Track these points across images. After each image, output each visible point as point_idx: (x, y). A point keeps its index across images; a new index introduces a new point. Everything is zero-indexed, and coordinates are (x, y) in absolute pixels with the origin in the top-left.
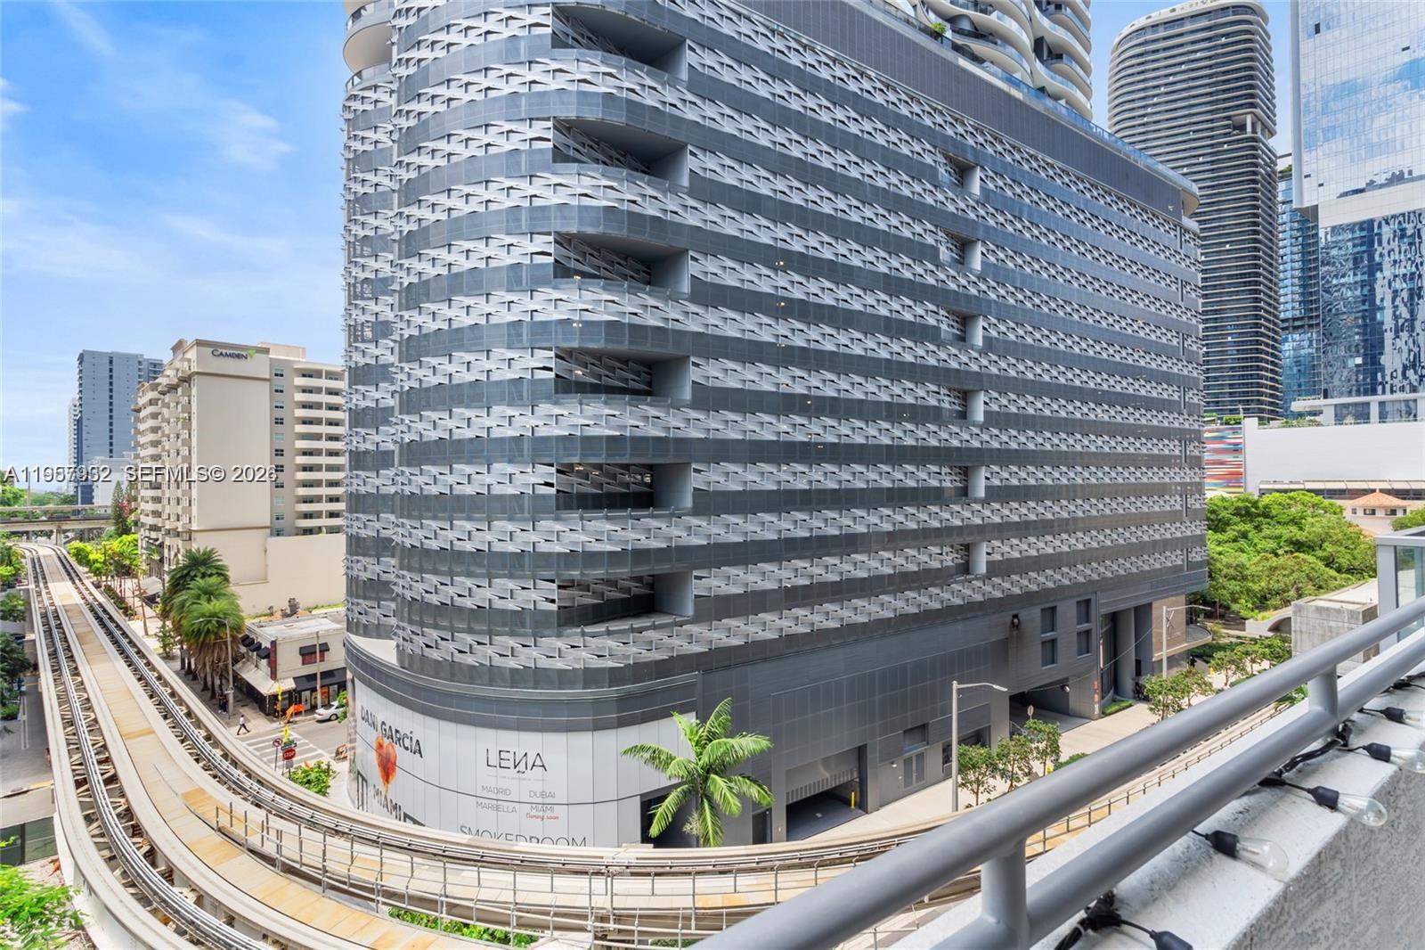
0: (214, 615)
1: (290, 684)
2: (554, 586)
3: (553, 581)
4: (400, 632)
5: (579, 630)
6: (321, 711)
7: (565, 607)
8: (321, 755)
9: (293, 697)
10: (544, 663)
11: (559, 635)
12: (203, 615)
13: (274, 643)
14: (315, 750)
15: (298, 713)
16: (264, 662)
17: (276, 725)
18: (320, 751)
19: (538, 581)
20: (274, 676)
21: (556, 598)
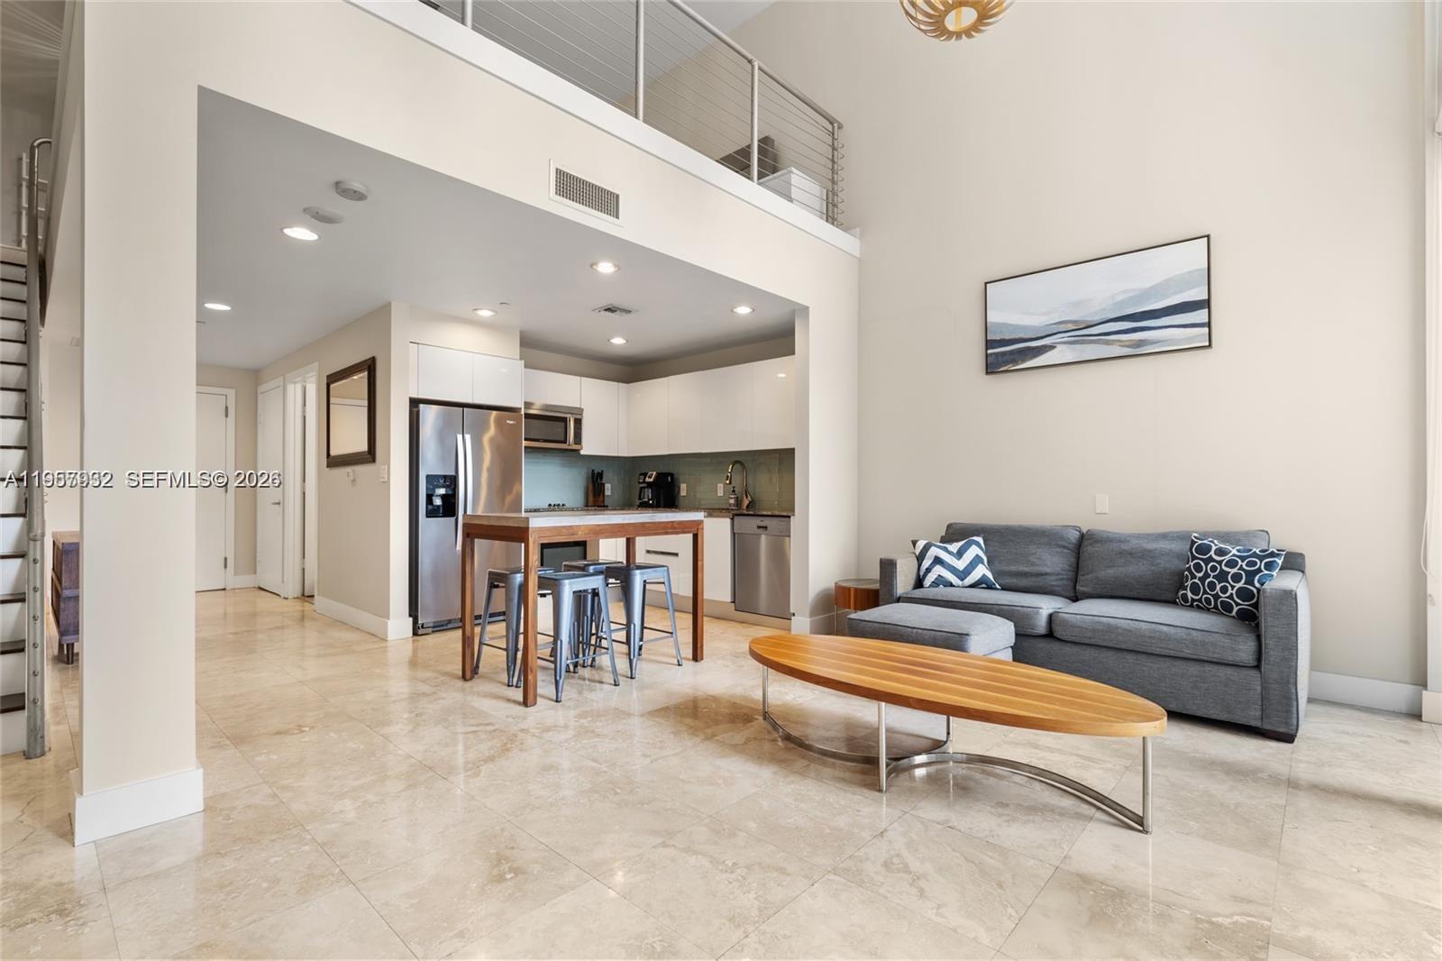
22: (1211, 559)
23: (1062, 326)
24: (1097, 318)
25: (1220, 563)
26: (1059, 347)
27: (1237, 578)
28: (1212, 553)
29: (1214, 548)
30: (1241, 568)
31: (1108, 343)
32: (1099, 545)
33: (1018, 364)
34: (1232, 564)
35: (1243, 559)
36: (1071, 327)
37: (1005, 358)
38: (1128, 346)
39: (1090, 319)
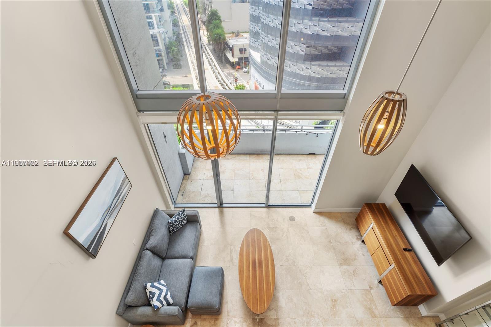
0: (218, 34)
1: (237, 60)
2: (305, 46)
3: (305, 44)
4: (261, 53)
5: (310, 63)
6: (244, 69)
7: (307, 54)
8: (243, 82)
9: (238, 63)
10: (298, 71)
11: (303, 63)
12: (216, 34)
13: (233, 46)
14: (242, 80)
15: (239, 69)
16: (231, 52)
17: (234, 71)
18: (243, 81)
19: (300, 43)
20: (233, 56)
21: (305, 50)
22: (178, 221)
23: (104, 216)
24: (111, 203)
25: (180, 220)
26: (108, 222)
27: (184, 219)
28: (177, 220)
29: (176, 219)
30: (183, 217)
31: (117, 206)
32: (158, 246)
33: (102, 241)
34: (182, 218)
35: (182, 216)
36: (106, 212)
37: (97, 245)
38: (121, 202)
39: (109, 205)
